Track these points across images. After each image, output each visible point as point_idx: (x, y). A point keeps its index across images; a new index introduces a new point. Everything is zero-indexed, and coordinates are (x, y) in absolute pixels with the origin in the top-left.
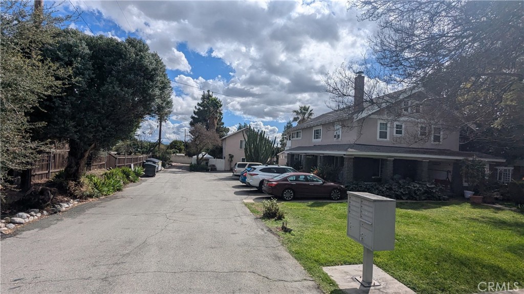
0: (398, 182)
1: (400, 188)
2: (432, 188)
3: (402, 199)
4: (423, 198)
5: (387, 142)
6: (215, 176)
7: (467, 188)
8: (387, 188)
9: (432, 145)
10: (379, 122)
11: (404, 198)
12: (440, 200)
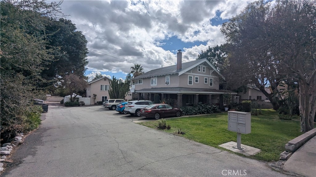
0: (201, 106)
1: (203, 108)
2: (215, 107)
3: (205, 114)
4: (212, 112)
5: (192, 86)
6: (90, 108)
7: (226, 106)
8: (198, 109)
9: (210, 87)
10: (189, 76)
11: (206, 113)
12: (218, 113)
